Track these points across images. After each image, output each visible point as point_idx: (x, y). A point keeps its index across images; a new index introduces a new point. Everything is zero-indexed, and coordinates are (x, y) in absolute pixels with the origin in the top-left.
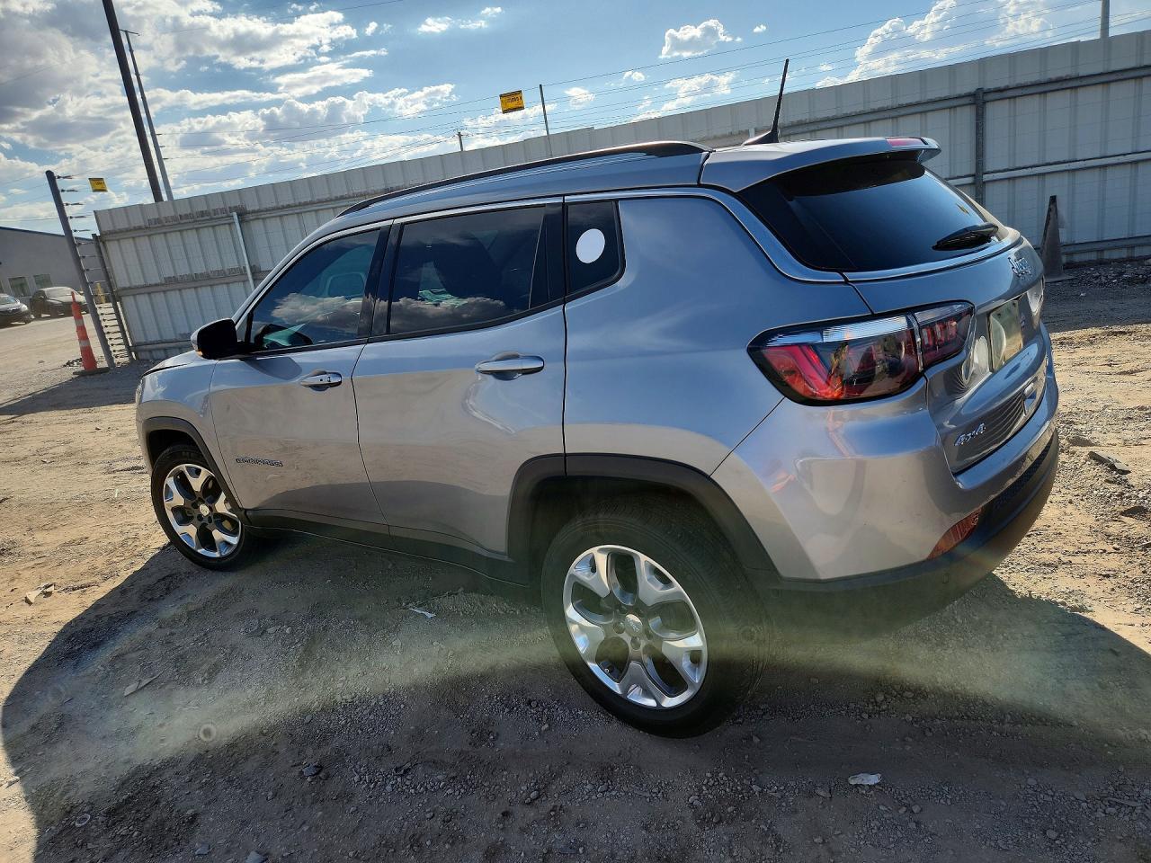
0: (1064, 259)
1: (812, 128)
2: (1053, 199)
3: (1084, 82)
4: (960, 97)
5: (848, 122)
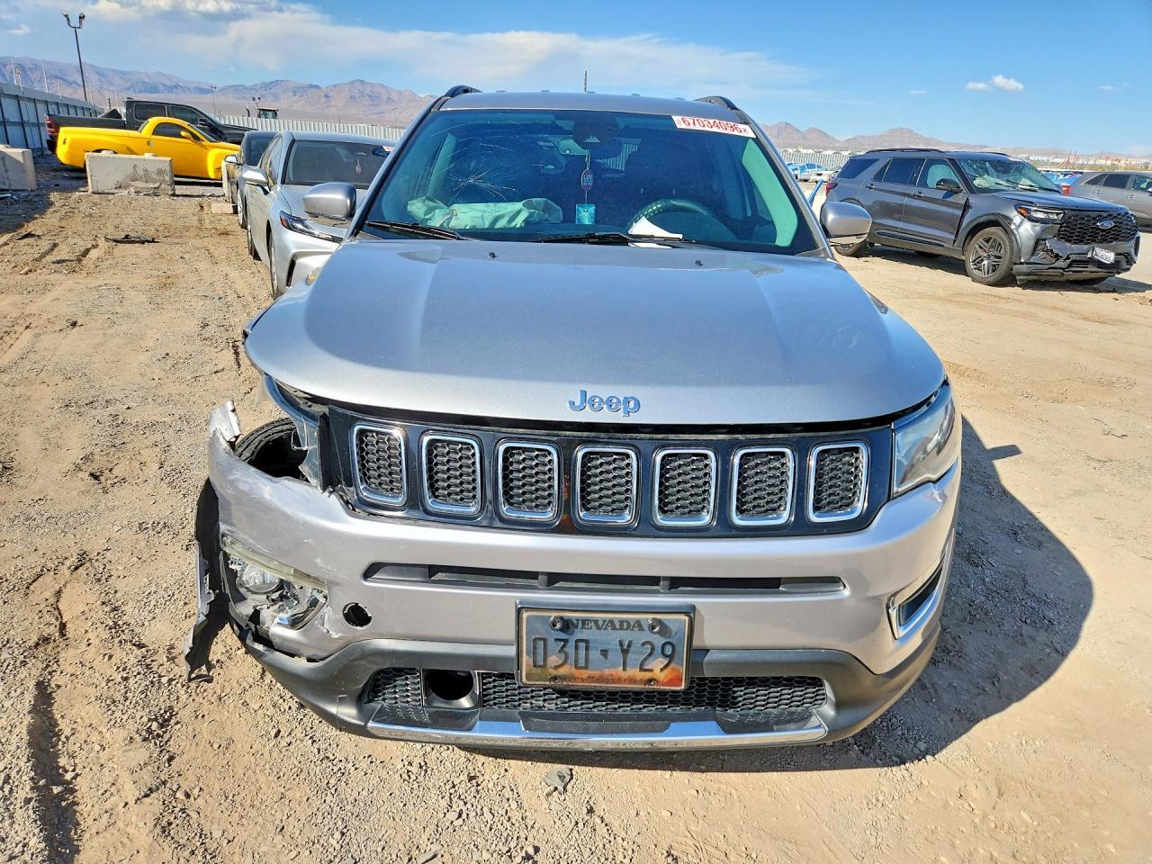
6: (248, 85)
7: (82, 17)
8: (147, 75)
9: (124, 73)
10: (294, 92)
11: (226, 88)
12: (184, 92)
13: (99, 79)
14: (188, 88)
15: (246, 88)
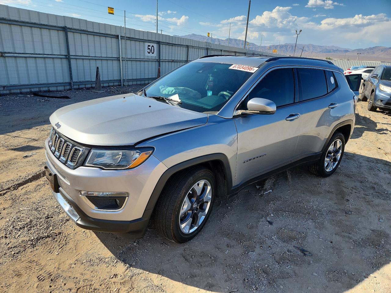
0: (102, 85)
1: (10, 23)
2: (98, 68)
3: (89, 33)
4: (59, 27)
5: (24, 24)
6: (363, 49)
7: (301, 31)
8: (329, 47)
9: (321, 47)
10: (382, 50)
11: (355, 50)
12: (339, 52)
13: (313, 49)
14: (341, 51)
15: (363, 50)
